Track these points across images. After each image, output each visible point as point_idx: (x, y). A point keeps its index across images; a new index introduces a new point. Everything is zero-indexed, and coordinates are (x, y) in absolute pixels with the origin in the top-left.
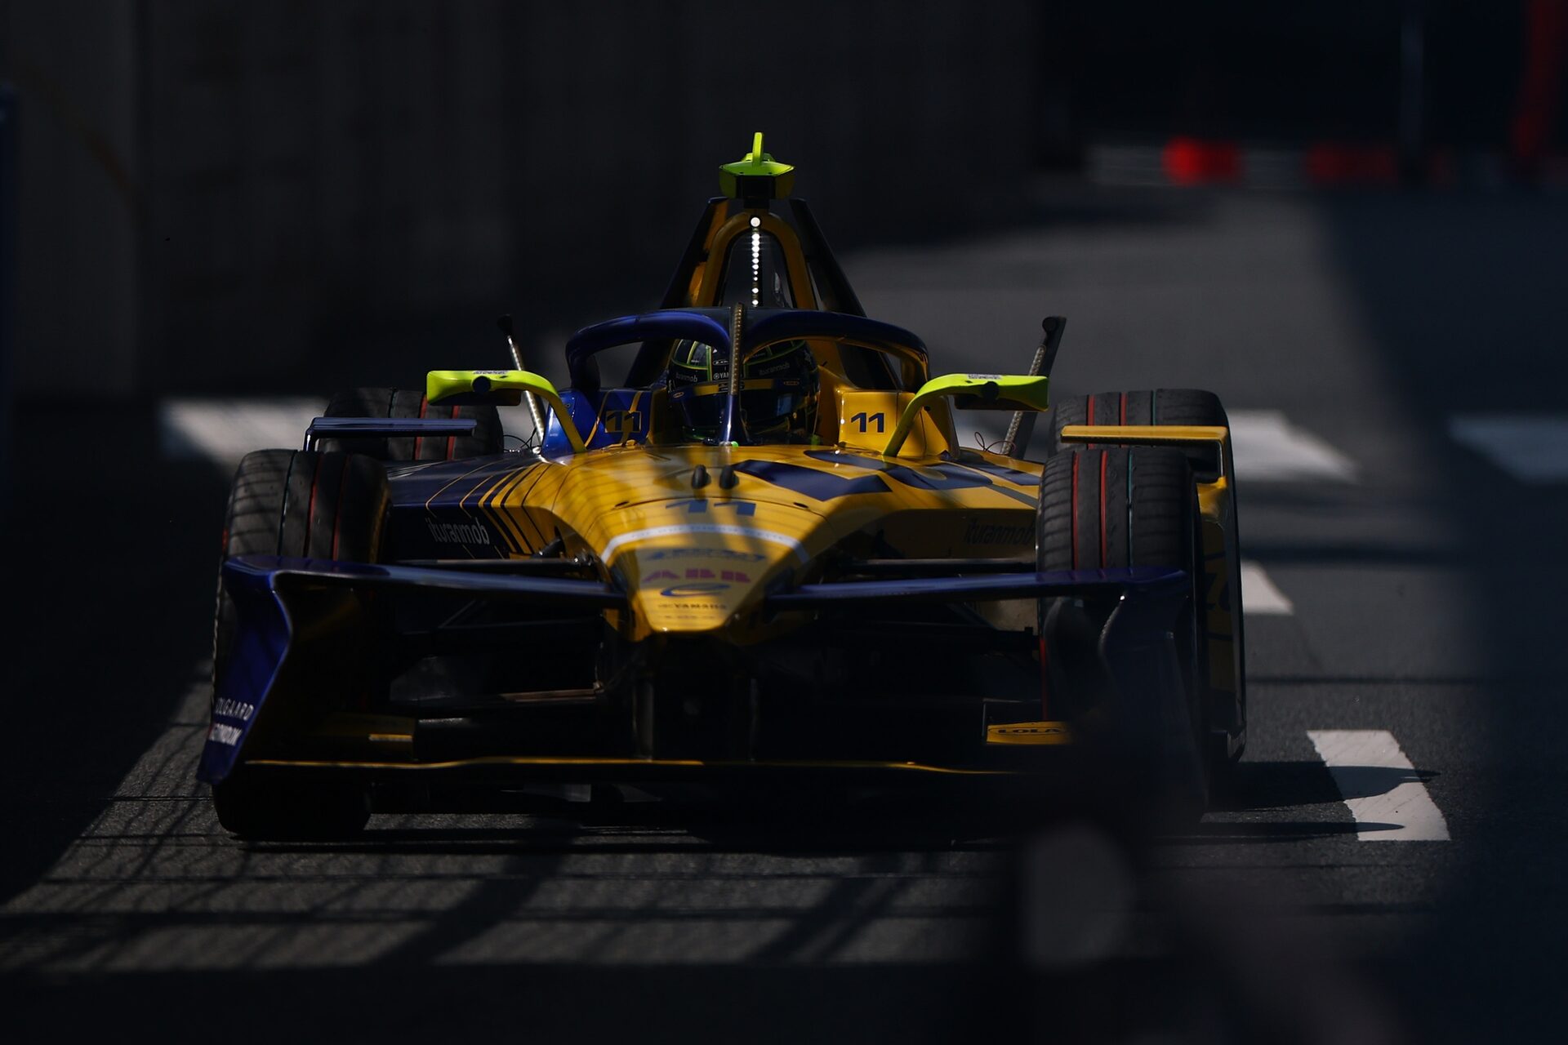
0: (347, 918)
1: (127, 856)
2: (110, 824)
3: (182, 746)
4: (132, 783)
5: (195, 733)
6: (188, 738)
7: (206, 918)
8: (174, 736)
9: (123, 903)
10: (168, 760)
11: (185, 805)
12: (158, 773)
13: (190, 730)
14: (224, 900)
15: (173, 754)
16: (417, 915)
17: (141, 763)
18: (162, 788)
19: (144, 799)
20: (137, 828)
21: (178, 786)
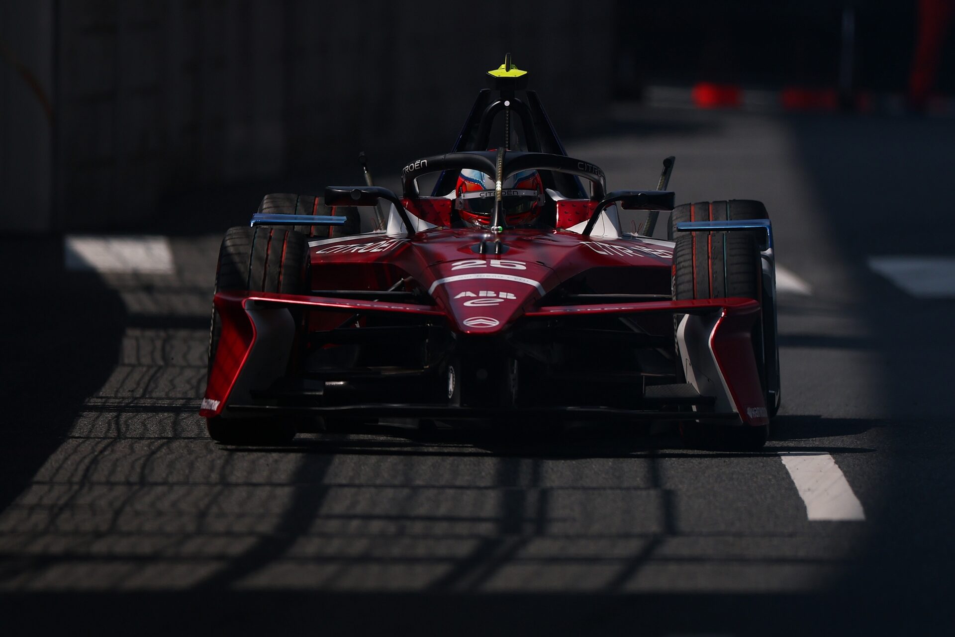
0: (177, 559)
1: (40, 518)
2: (30, 498)
3: (75, 451)
4: (44, 473)
5: (83, 442)
6: (79, 445)
7: (88, 558)
8: (72, 443)
9: (37, 547)
10: (66, 459)
11: (76, 487)
12: (60, 467)
13: (81, 440)
14: (100, 547)
15: (69, 456)
16: (220, 557)
17: (50, 461)
18: (62, 476)
19: (51, 483)
20: (47, 501)
21: (72, 475)
